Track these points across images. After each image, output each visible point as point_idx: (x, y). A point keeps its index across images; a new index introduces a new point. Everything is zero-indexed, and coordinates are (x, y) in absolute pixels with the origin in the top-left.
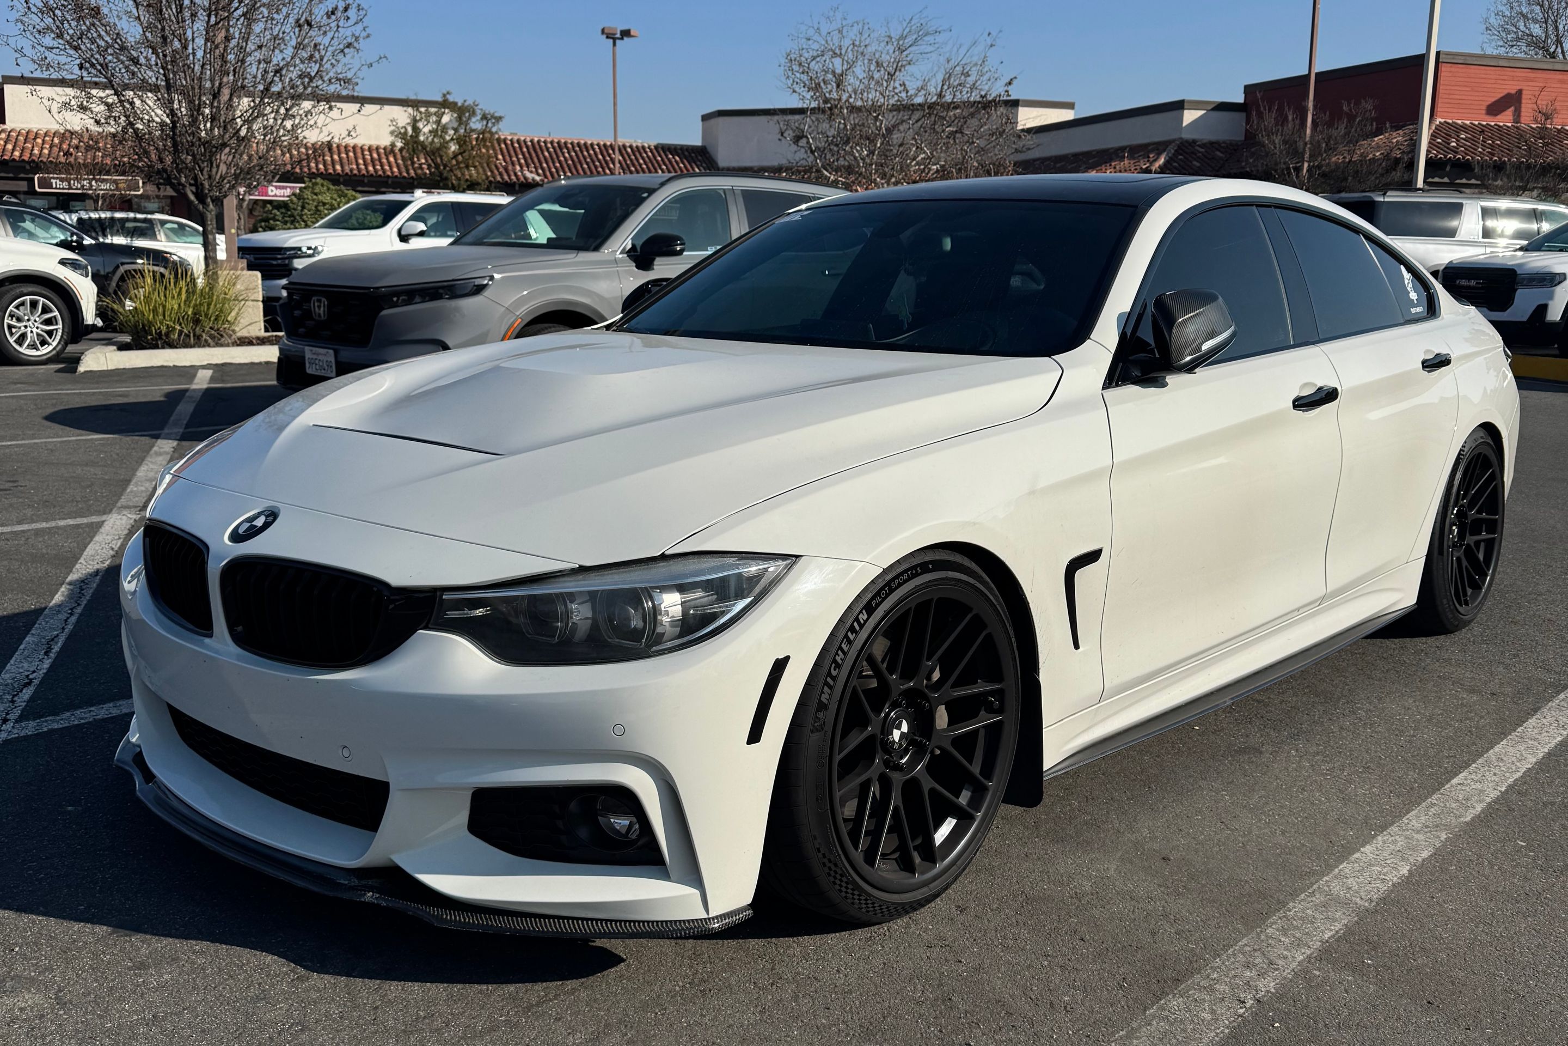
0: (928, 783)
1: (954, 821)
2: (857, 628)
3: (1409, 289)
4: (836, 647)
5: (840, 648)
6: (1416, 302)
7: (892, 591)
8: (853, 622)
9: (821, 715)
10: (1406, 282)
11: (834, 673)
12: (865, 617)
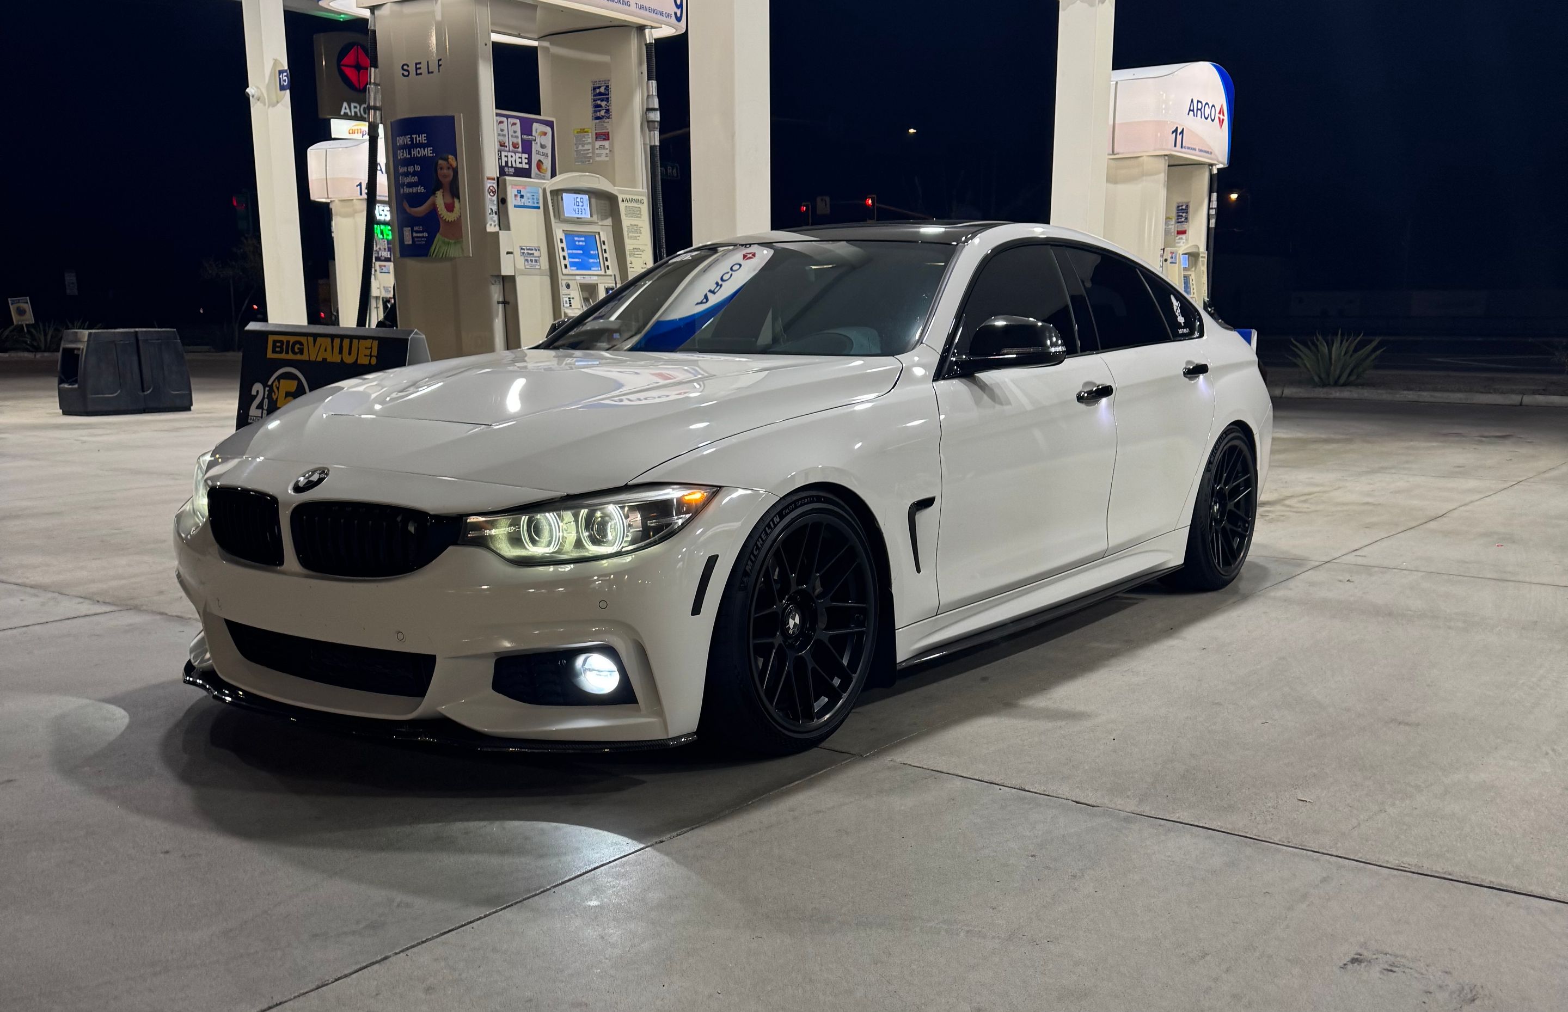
0: (811, 664)
1: (826, 699)
2: (772, 526)
3: (1177, 314)
4: (758, 536)
5: (760, 537)
6: (1183, 325)
7: (796, 507)
8: (770, 522)
9: (745, 579)
10: (1175, 308)
11: (756, 553)
12: (778, 520)
